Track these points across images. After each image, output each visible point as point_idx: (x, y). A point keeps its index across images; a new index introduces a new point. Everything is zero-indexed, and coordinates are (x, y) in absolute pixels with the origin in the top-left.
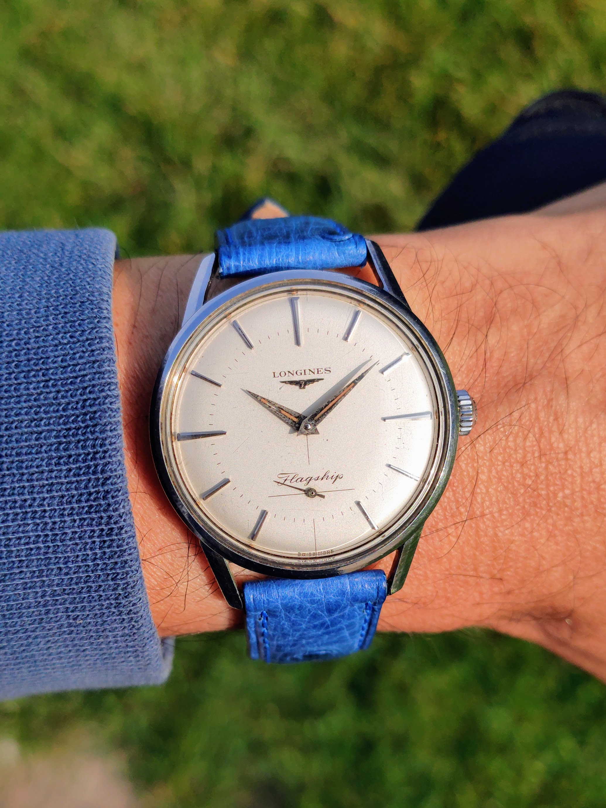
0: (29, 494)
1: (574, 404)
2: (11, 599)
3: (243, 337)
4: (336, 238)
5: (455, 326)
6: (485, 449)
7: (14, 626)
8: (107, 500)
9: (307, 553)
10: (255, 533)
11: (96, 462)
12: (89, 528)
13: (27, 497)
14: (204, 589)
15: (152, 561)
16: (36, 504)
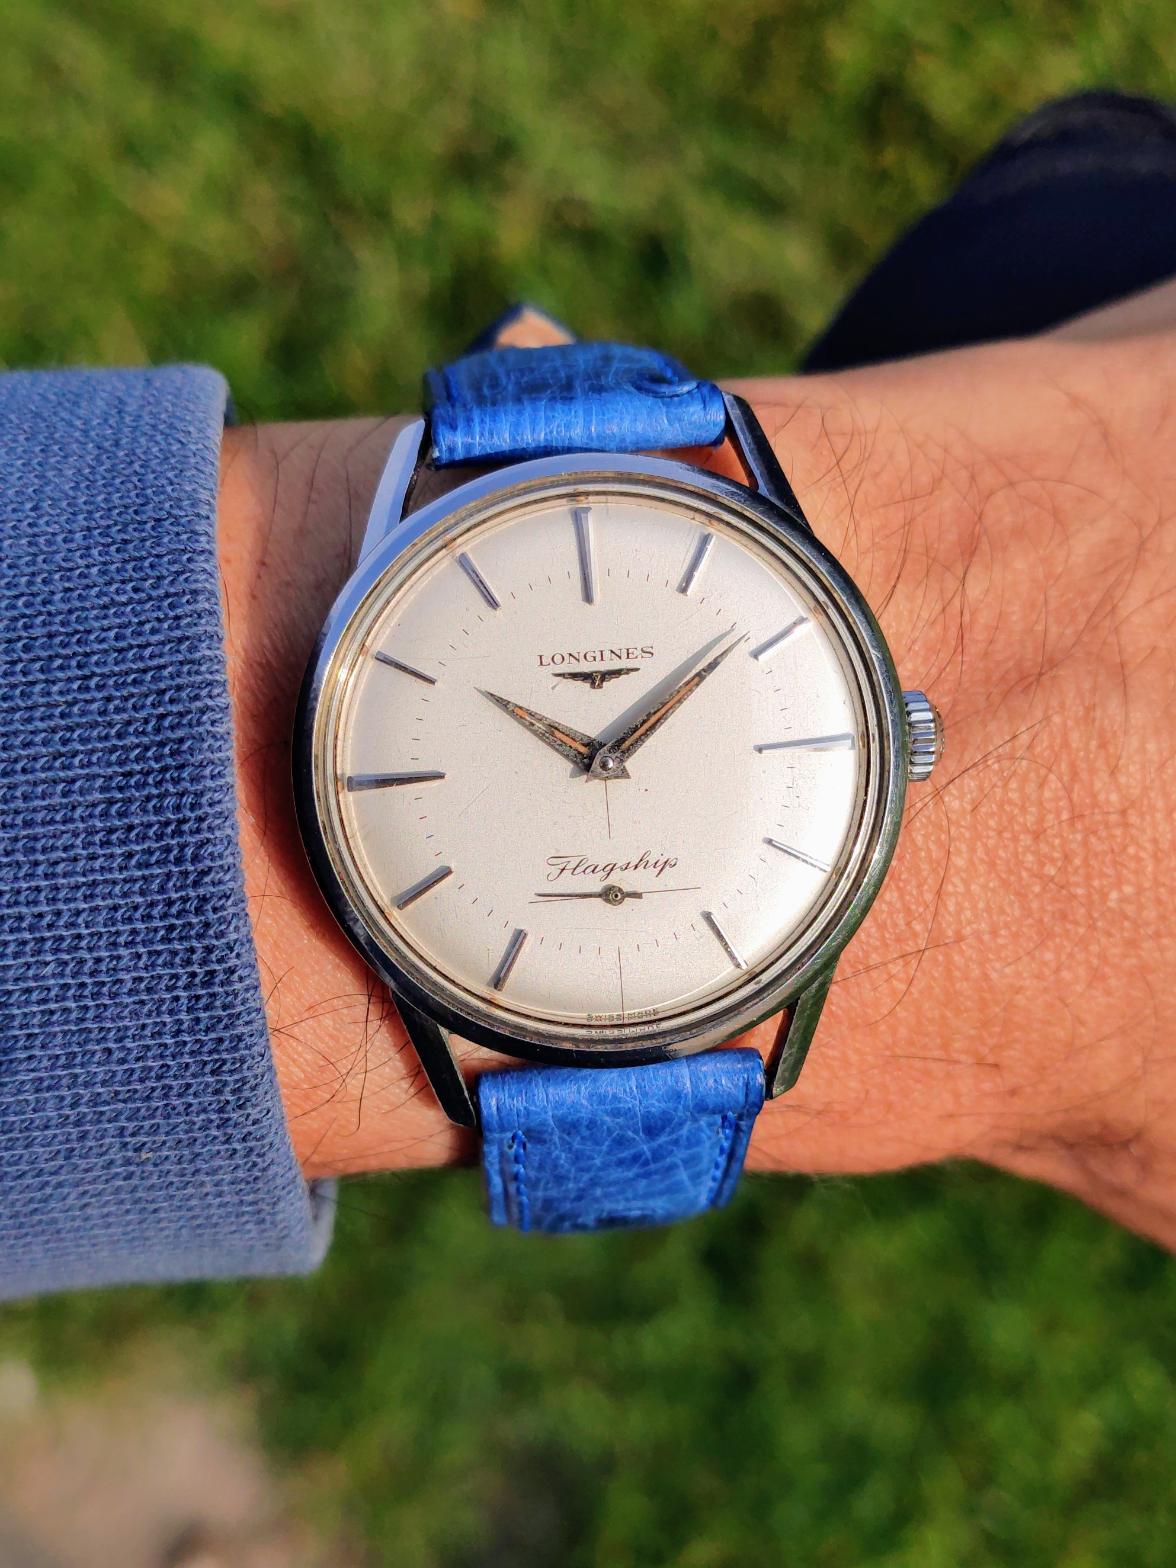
0: (48, 904)
1: (1138, 715)
2: (10, 1111)
3: (480, 584)
4: (665, 389)
5: (899, 562)
6: (962, 806)
7: (16, 1163)
8: (204, 915)
9: (605, 1015)
10: (502, 974)
11: (182, 840)
12: (168, 971)
13: (44, 908)
14: (399, 1087)
15: (296, 1031)
16: (61, 923)
